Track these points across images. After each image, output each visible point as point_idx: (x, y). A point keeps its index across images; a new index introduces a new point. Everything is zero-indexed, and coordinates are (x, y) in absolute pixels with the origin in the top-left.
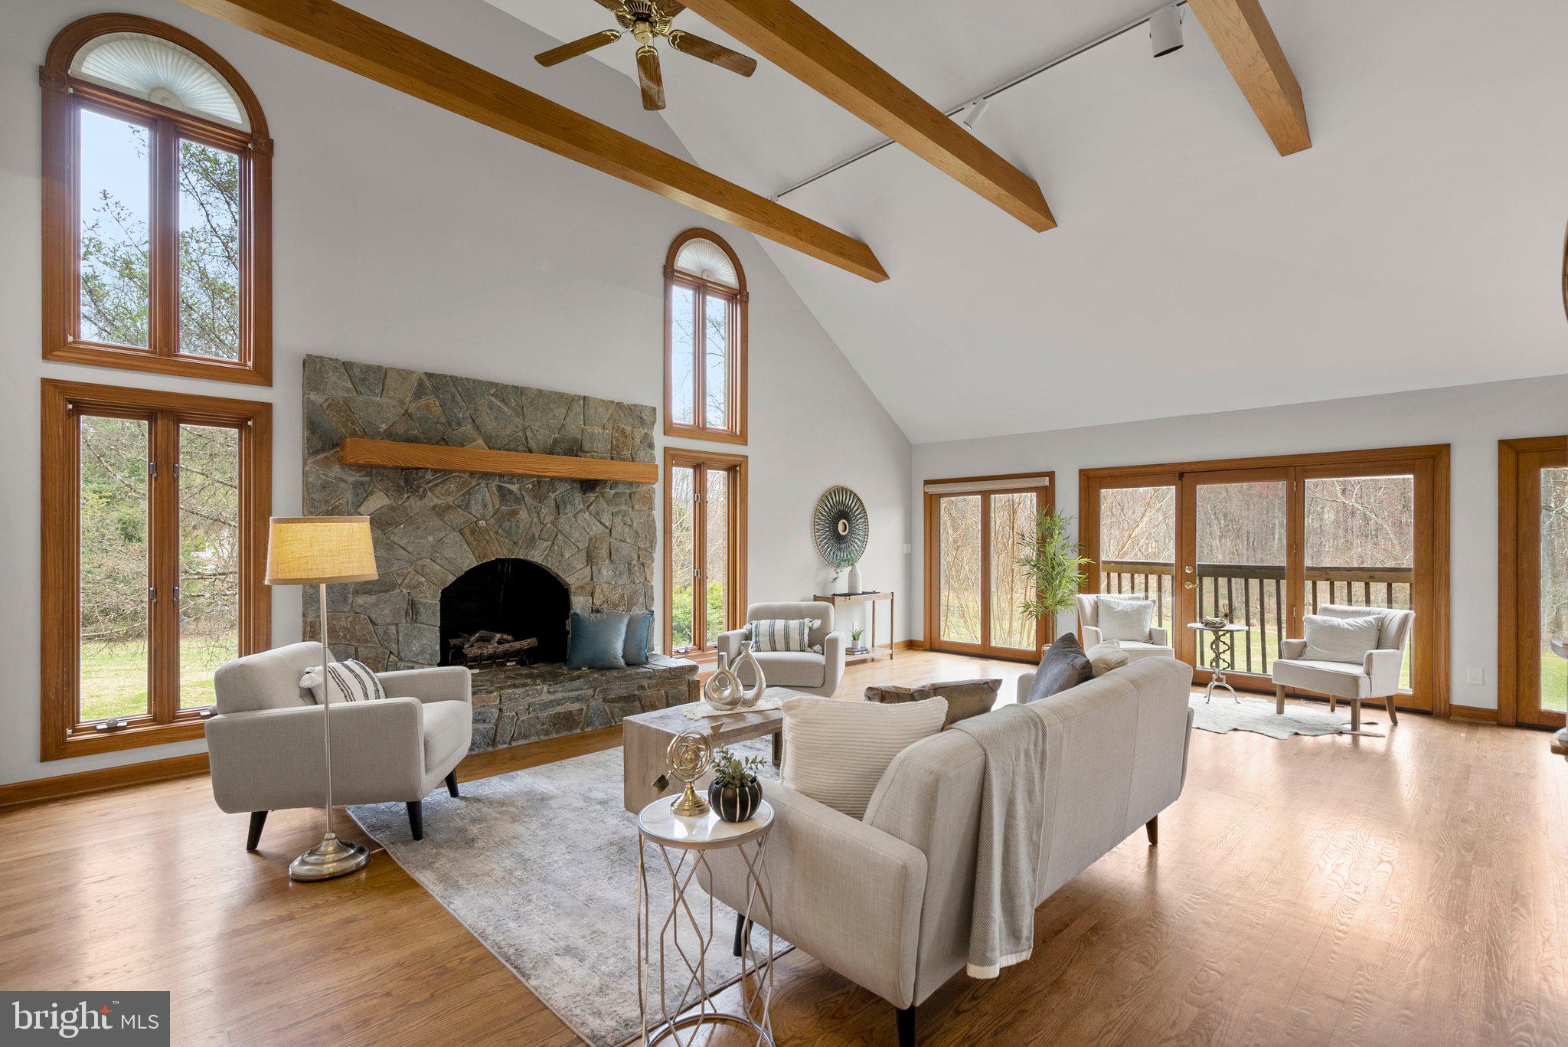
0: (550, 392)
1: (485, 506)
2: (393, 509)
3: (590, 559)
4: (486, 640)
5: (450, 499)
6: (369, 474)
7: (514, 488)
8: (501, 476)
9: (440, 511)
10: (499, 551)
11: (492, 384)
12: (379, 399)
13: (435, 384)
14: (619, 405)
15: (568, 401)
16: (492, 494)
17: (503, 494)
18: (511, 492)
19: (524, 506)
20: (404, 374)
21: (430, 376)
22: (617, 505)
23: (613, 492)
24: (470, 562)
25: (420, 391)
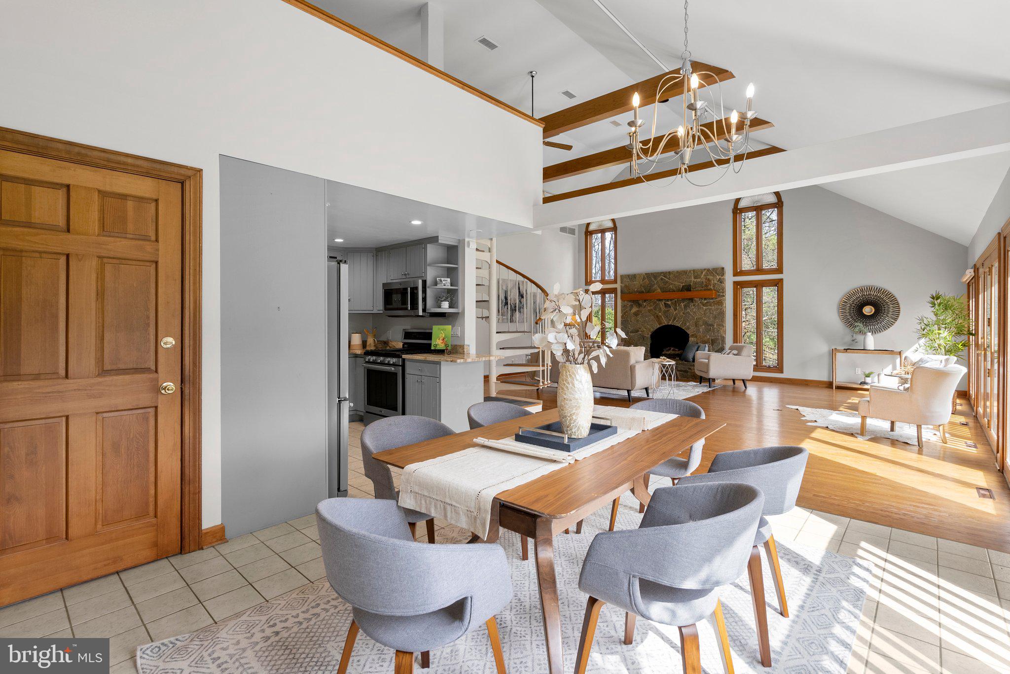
0: (681, 271)
1: (661, 309)
2: (638, 311)
3: (696, 325)
4: (670, 349)
5: (652, 308)
6: (633, 302)
7: (669, 303)
8: (665, 299)
9: (650, 311)
10: (665, 322)
11: (662, 273)
12: (635, 283)
13: (649, 276)
14: (708, 270)
15: (685, 272)
16: (662, 305)
17: (666, 305)
18: (668, 304)
19: (672, 308)
20: (640, 275)
21: (646, 274)
22: (707, 306)
23: (706, 301)
24: (659, 326)
25: (644, 279)
